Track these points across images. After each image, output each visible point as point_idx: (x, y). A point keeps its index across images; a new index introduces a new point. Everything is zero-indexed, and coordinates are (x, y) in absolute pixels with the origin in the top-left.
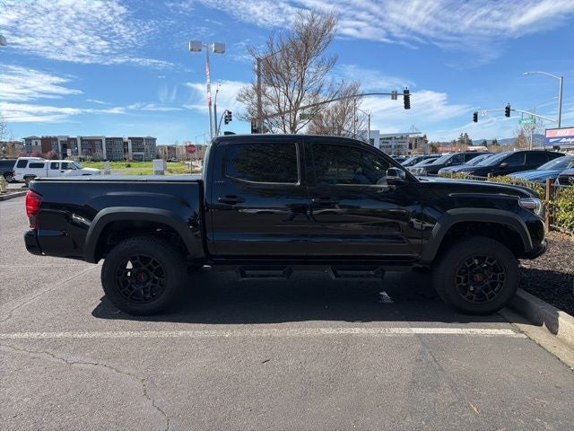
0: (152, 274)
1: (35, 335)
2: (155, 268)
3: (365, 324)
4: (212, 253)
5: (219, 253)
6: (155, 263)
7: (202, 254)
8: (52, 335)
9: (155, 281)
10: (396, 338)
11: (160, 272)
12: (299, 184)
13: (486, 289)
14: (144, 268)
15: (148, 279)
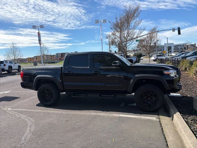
1: (19, 109)
3: (107, 112)
6: (50, 91)
8: (23, 110)
11: (51, 94)
12: (89, 67)
13: (152, 103)
15: (49, 96)
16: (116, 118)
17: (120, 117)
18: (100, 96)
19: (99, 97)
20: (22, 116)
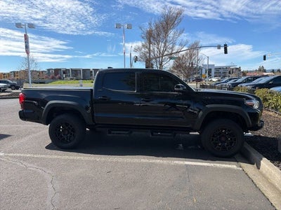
1: (18, 155)
3: (164, 158)
4: (97, 122)
6: (71, 126)
7: (92, 123)
8: (25, 155)
11: (73, 130)
14: (67, 128)
15: (69, 133)
16: (181, 166)
17: (187, 165)
18: (152, 134)
19: (151, 136)
20: (29, 165)
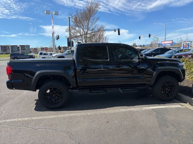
0: (57, 94)
2: (59, 92)
4: (79, 85)
5: (82, 85)
6: (59, 90)
7: (76, 86)
9: (59, 97)
10: (146, 111)
12: (109, 60)
13: (169, 92)
14: (54, 92)
15: (56, 96)
